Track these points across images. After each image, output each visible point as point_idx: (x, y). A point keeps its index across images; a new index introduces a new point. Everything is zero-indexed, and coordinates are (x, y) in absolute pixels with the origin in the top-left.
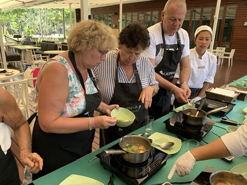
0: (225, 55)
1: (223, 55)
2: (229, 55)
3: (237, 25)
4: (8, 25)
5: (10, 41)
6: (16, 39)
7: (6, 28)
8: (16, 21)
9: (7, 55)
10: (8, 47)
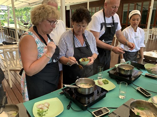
4: (21, 17)
5: (21, 27)
6: (25, 26)
7: (19, 19)
8: (25, 15)
9: (19, 35)
10: (20, 30)
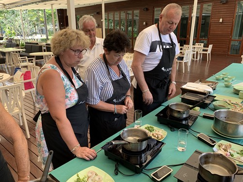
0: (203, 50)
1: (202, 50)
2: (207, 50)
3: (213, 22)
